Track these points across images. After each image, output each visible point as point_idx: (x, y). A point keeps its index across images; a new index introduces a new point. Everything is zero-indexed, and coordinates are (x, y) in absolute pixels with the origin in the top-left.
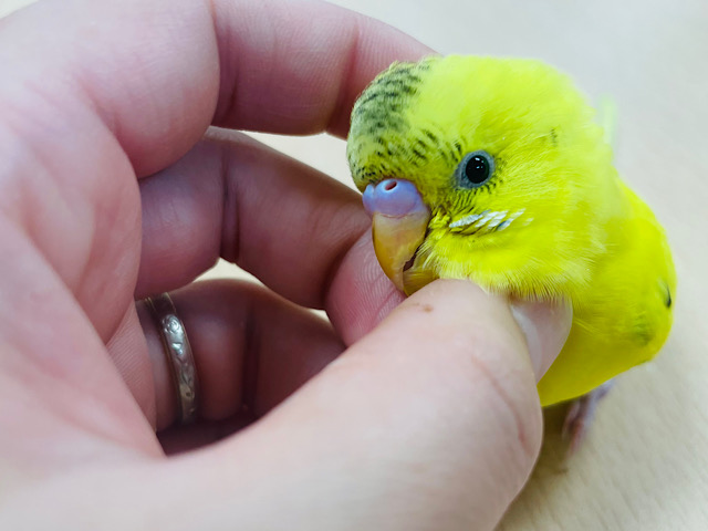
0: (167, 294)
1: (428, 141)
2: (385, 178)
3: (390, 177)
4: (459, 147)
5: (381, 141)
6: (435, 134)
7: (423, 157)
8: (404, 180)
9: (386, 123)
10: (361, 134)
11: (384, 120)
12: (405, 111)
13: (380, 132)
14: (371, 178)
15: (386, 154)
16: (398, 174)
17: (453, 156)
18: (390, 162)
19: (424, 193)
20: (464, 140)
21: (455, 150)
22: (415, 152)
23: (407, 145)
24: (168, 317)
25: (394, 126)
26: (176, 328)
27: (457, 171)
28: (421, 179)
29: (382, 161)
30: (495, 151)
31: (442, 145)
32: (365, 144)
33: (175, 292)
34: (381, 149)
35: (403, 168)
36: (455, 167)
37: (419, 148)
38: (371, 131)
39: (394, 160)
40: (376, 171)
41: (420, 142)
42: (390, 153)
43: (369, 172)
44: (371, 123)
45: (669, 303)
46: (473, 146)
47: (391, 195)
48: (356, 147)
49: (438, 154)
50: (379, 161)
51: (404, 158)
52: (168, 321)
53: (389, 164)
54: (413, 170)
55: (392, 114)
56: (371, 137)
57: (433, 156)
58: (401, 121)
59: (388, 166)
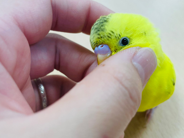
0: (40, 78)
1: (111, 33)
2: (100, 44)
3: (102, 44)
4: (120, 35)
5: (99, 34)
6: (113, 32)
7: (110, 38)
8: (105, 44)
9: (100, 30)
10: (93, 34)
11: (100, 29)
12: (105, 26)
13: (98, 32)
14: (97, 45)
15: (100, 38)
16: (104, 43)
17: (118, 38)
18: (102, 40)
19: (111, 48)
20: (121, 33)
21: (119, 36)
22: (108, 36)
23: (106, 35)
24: (40, 84)
25: (103, 30)
26: (42, 88)
27: (119, 42)
28: (110, 44)
29: (99, 40)
30: (129, 37)
31: (115, 35)
32: (94, 36)
33: (42, 78)
34: (99, 36)
35: (105, 41)
36: (119, 41)
37: (109, 35)
38: (96, 32)
39: (103, 39)
40: (98, 43)
41: (110, 34)
42: (101, 37)
43: (96, 43)
44: (96, 31)
45: (174, 84)
46: (123, 36)
47: (102, 49)
48: (92, 37)
49: (114, 37)
50: (98, 40)
51: (105, 38)
52: (40, 86)
53: (101, 40)
54: (108, 42)
55: (102, 27)
56: (96, 34)
57: (113, 37)
58: (104, 29)
59: (101, 41)
